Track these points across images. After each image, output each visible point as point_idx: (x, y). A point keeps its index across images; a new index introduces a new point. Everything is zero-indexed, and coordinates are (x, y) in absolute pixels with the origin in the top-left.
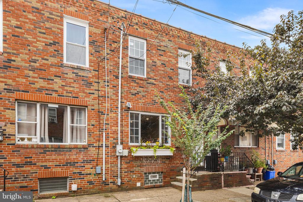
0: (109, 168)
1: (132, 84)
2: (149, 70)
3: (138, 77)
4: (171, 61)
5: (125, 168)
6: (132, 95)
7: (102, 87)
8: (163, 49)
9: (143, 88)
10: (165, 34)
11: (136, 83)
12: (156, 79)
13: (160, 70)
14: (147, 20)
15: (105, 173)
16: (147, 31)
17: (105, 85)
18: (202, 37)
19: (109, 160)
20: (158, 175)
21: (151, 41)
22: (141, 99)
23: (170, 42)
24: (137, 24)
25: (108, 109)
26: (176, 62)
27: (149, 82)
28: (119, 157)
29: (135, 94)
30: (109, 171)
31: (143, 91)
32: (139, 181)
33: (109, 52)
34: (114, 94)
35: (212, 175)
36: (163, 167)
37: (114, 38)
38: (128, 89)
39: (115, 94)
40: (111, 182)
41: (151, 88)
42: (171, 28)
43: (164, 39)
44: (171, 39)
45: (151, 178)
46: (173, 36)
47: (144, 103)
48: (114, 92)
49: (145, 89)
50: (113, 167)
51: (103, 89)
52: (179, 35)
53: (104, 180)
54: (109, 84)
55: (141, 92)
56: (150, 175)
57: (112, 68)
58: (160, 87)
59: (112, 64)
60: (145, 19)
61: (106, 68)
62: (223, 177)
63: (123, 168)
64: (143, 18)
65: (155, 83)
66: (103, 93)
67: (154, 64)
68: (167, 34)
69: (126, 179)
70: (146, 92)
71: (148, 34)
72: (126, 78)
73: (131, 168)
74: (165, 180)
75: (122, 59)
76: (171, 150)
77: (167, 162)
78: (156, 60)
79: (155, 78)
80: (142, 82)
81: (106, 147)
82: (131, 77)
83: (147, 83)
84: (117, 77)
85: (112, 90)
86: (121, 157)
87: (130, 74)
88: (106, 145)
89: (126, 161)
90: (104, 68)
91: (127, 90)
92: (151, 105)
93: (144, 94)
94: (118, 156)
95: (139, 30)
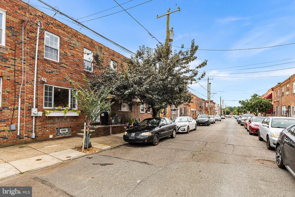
1: (47, 65)
2: (62, 57)
3: (52, 61)
4: (79, 54)
5: (39, 125)
6: (47, 72)
7: (18, 63)
8: (73, 46)
9: (56, 69)
11: (51, 65)
12: (67, 65)
13: (70, 59)
14: (61, 23)
15: (20, 130)
16: (60, 31)
17: (22, 63)
18: (100, 44)
20: (67, 129)
21: (63, 38)
22: (54, 77)
23: (78, 42)
24: (52, 24)
25: (24, 81)
26: (82, 56)
27: (61, 66)
28: (34, 117)
29: (50, 73)
30: (24, 128)
31: (57, 71)
32: (51, 134)
33: (26, 38)
35: (105, 127)
36: (71, 124)
37: (31, 29)
40: (25, 136)
41: (62, 70)
42: (79, 33)
43: (73, 39)
44: (79, 40)
45: (61, 132)
47: (57, 79)
48: (31, 69)
49: (58, 70)
51: (20, 65)
52: (84, 39)
55: (54, 72)
56: (61, 130)
57: (29, 50)
58: (70, 70)
60: (59, 23)
61: (23, 50)
62: (111, 128)
64: (57, 21)
65: (66, 67)
67: (65, 54)
68: (75, 37)
69: (40, 134)
70: (59, 72)
71: (61, 33)
72: (42, 60)
73: (45, 125)
74: (73, 133)
75: (39, 46)
76: (78, 112)
77: (75, 120)
78: (67, 52)
79: (66, 63)
80: (55, 65)
82: (46, 60)
83: (60, 66)
84: (34, 58)
86: (36, 117)
87: (45, 58)
88: (21, 108)
89: (40, 120)
90: (21, 49)
91: (42, 69)
92: (62, 82)
93: (57, 73)
95: (54, 28)
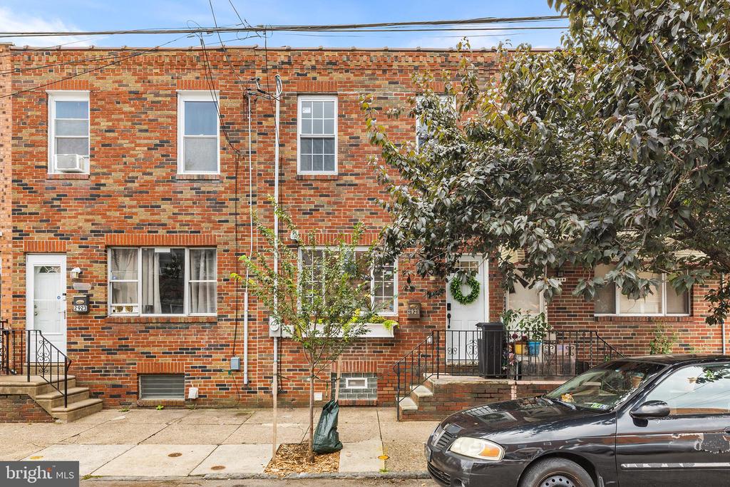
0: (256, 360)
1: (303, 192)
2: (343, 156)
3: (315, 176)
5: (288, 362)
6: (304, 214)
7: (242, 207)
8: (376, 106)
9: (328, 196)
10: (381, 72)
11: (314, 188)
12: (358, 174)
13: (369, 153)
14: (336, 53)
15: (248, 371)
16: (337, 76)
17: (249, 203)
19: (256, 345)
20: (366, 379)
21: (346, 95)
22: (324, 220)
23: (393, 86)
24: (314, 68)
25: (254, 248)
26: (409, 127)
27: (342, 182)
28: (275, 340)
29: (310, 213)
30: (256, 367)
31: (329, 203)
33: (257, 137)
34: (265, 217)
36: (376, 362)
38: (296, 203)
39: (268, 217)
40: (260, 389)
41: (345, 194)
42: (395, 54)
43: (377, 82)
44: (396, 78)
45: (349, 385)
46: (401, 71)
47: (330, 227)
48: (267, 213)
49: (333, 199)
50: (263, 359)
51: (245, 210)
52: (416, 64)
53: (245, 382)
54: (255, 199)
55: (323, 206)
56: (347, 379)
57: (262, 167)
58: (369, 188)
59: (262, 160)
60: (330, 54)
61: (251, 169)
63: (284, 362)
64: (326, 53)
65: (357, 182)
66: (245, 218)
67: (353, 142)
68: (384, 71)
69: (291, 385)
70: (335, 203)
71: (341, 83)
72: (291, 182)
73: (302, 363)
74: (382, 392)
77: (387, 351)
78: (358, 132)
79: (356, 170)
80: (325, 185)
81: (249, 320)
82: (301, 178)
83: (337, 185)
84: (272, 184)
85: (262, 210)
86: (280, 339)
87: (300, 172)
88: (249, 316)
89: (291, 348)
91: (292, 206)
92: (346, 231)
93: (330, 209)
94: (273, 338)
95: (319, 78)
